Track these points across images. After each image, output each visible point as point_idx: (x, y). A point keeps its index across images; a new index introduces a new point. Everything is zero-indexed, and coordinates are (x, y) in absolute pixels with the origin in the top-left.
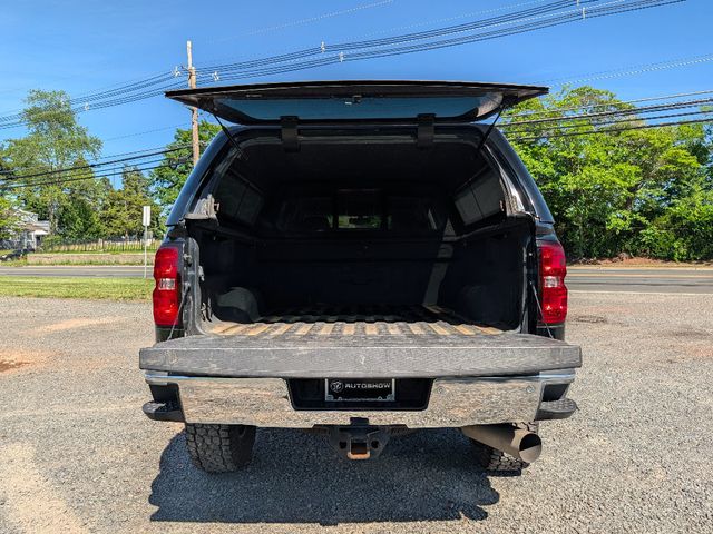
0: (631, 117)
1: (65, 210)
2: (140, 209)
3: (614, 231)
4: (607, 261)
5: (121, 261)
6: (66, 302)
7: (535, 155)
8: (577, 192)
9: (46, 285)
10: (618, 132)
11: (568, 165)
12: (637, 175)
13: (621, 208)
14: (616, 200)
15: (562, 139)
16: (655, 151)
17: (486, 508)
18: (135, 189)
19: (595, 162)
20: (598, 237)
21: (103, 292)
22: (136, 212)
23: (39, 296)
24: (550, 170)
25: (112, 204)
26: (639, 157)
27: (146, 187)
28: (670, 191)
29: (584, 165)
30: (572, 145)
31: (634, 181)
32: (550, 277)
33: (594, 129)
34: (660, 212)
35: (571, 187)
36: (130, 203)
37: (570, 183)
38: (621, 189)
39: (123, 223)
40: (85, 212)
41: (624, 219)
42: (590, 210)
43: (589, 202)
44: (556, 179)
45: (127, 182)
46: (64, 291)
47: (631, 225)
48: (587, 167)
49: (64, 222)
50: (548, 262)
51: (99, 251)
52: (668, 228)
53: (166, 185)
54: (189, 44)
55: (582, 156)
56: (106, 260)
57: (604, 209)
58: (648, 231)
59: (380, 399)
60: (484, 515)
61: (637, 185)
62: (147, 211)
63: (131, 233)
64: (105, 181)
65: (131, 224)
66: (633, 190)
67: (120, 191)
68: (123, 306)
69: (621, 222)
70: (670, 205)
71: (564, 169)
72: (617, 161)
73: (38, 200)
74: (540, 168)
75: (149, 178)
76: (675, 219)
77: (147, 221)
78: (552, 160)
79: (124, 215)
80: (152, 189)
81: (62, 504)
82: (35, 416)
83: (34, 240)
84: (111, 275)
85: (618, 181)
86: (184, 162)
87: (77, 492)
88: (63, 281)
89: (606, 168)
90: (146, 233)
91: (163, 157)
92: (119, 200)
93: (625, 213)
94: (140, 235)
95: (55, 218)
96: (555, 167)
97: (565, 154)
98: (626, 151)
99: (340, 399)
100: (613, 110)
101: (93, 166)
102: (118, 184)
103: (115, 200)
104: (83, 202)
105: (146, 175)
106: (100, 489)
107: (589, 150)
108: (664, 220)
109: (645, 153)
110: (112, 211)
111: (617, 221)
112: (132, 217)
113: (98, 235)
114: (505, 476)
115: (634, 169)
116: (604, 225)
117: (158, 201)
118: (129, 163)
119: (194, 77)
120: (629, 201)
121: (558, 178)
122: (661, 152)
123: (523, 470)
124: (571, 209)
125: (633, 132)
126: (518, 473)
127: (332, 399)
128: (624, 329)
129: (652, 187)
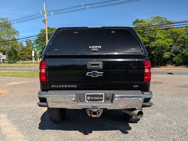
0: (171, 25)
1: (10, 52)
2: (31, 52)
3: (165, 58)
4: (163, 66)
5: (26, 66)
6: (12, 77)
7: (143, 36)
8: (155, 47)
9: (6, 73)
10: (168, 29)
11: (153, 39)
12: (172, 42)
13: (167, 51)
14: (166, 49)
15: (151, 32)
16: (178, 35)
17: (128, 131)
18: (30, 46)
19: (160, 38)
20: (160, 60)
21: (22, 75)
22: (30, 53)
23: (4, 76)
24: (147, 41)
25: (23, 50)
26: (173, 37)
27: (33, 45)
28: (182, 47)
29: (157, 39)
30: (154, 33)
31: (171, 43)
32: (147, 69)
33: (161, 28)
34: (179, 53)
35: (153, 46)
36: (28, 50)
37: (153, 44)
38: (168, 46)
39: (26, 56)
40: (16, 53)
41: (168, 55)
42: (158, 52)
43: (158, 50)
44: (149, 43)
45: (27, 44)
46: (11, 74)
47: (170, 57)
48: (158, 40)
49: (10, 55)
50: (146, 65)
51: (20, 63)
52: (181, 57)
53: (38, 45)
54: (44, 4)
55: (157, 36)
56: (22, 66)
57: (163, 52)
58: (175, 58)
59: (100, 102)
60: (127, 133)
61: (172, 45)
62: (33, 52)
63: (29, 59)
64: (21, 44)
65: (29, 56)
66: (171, 46)
67: (25, 47)
68: (28, 79)
69: (167, 55)
70: (181, 51)
71: (151, 40)
72: (167, 38)
73: (2, 49)
74: (145, 40)
75: (33, 43)
76: (183, 54)
77: (33, 55)
78: (148, 37)
79: (27, 53)
80: (34, 46)
81: (16, 129)
82: (6, 107)
83: (2, 60)
84: (23, 70)
85: (167, 44)
86: (43, 38)
87: (19, 126)
88: (11, 72)
89: (164, 40)
90: (33, 58)
91: (37, 37)
92: (25, 49)
93: (169, 53)
94: (31, 59)
95: (7, 54)
96: (149, 40)
97: (152, 36)
98: (169, 35)
99: (89, 102)
100: (166, 23)
101: (18, 39)
102: (25, 45)
103: (24, 49)
104: (15, 50)
105: (32, 42)
106: (25, 125)
107: (159, 35)
108: (180, 55)
109: (175, 35)
110: (23, 52)
111: (166, 55)
112: (29, 54)
113: (19, 59)
114: (133, 123)
115: (171, 40)
116: (162, 56)
117: (36, 49)
118: (28, 39)
119: (46, 14)
120: (170, 49)
121: (150, 43)
122: (180, 35)
123: (138, 122)
124: (153, 52)
125: (172, 29)
126: (137, 122)
127: (87, 102)
128: (167, 85)
129: (177, 45)
